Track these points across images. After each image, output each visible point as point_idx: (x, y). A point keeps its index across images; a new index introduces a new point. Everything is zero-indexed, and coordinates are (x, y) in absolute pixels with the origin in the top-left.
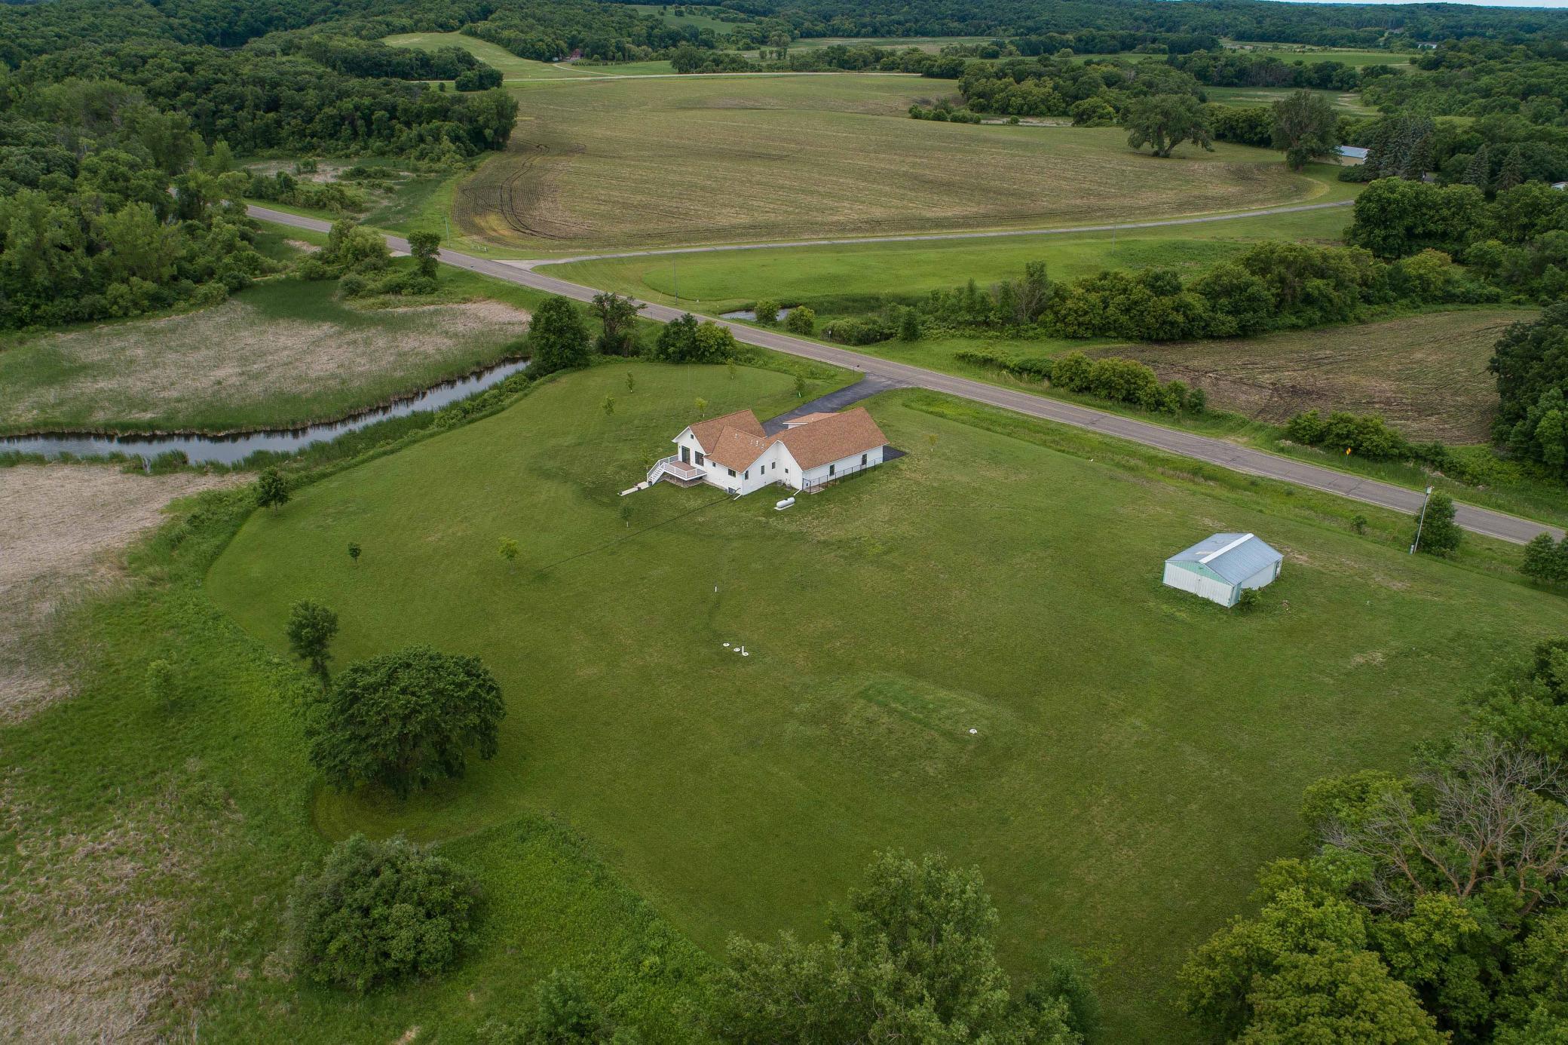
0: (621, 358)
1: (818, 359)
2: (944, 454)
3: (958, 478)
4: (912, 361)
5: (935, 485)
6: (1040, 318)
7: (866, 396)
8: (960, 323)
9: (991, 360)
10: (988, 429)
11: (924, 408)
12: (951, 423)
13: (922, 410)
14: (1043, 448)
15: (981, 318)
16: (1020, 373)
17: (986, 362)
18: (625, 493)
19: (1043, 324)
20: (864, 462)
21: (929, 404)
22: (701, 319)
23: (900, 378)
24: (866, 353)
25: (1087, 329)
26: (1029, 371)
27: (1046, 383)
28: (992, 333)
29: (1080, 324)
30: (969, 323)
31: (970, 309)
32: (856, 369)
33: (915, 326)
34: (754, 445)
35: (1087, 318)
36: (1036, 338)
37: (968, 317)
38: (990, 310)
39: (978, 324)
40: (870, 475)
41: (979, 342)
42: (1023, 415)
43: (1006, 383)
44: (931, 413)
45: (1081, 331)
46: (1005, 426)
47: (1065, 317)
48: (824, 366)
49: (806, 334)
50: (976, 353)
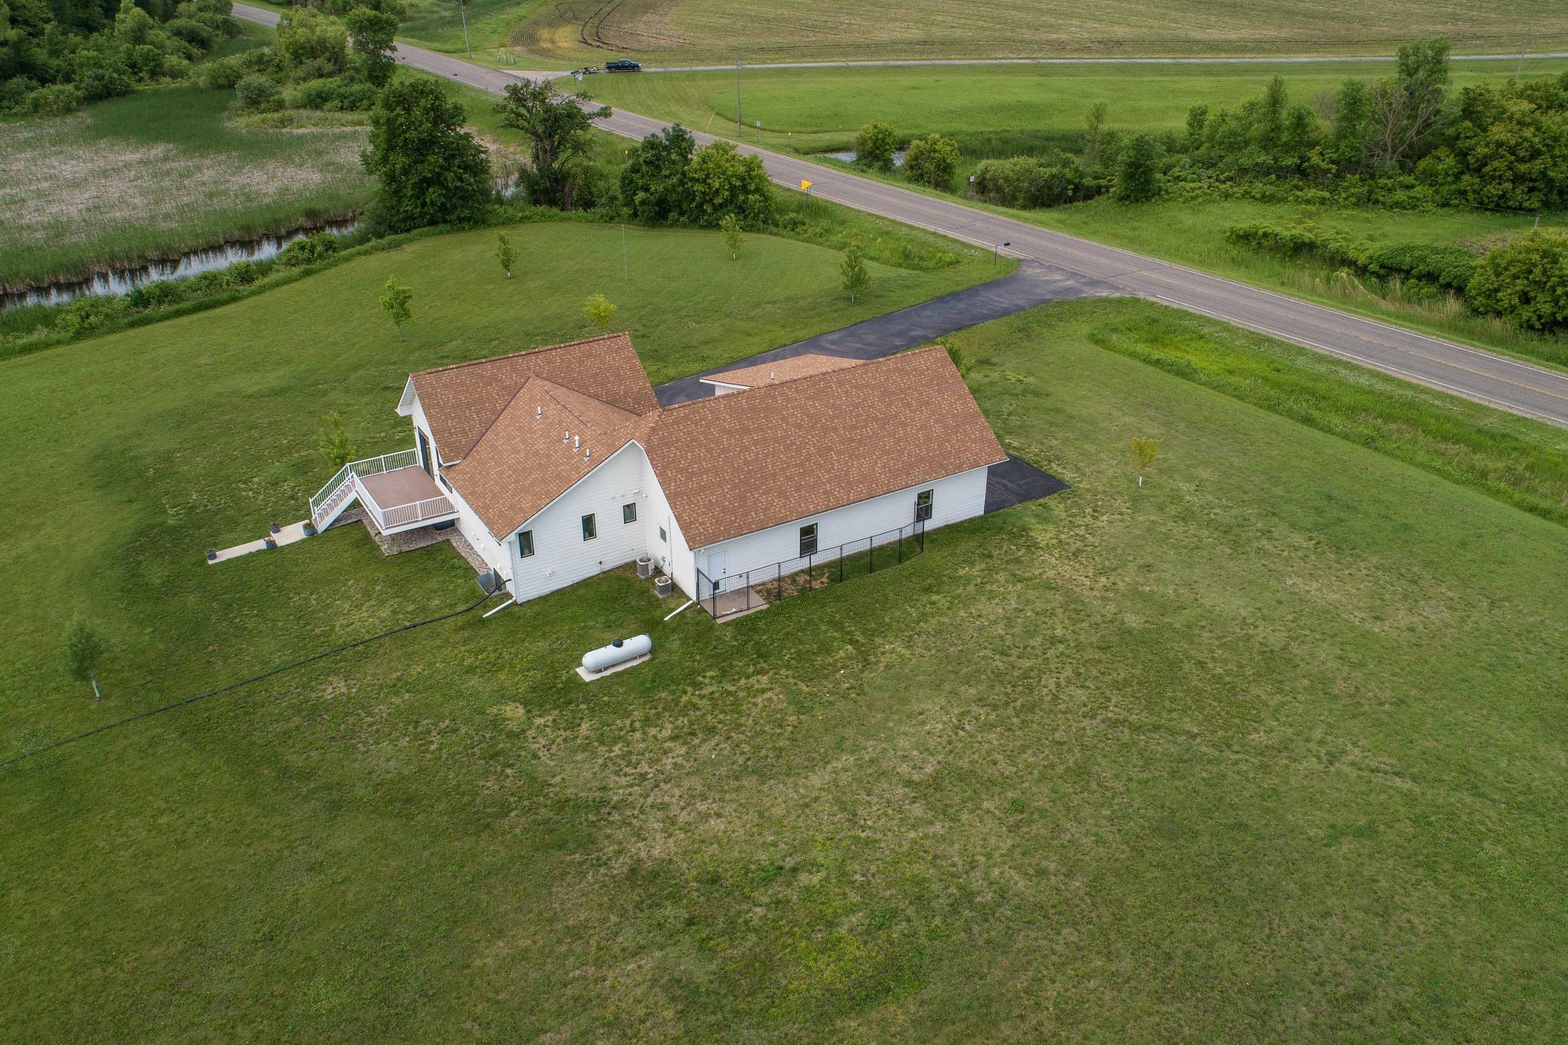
0: (555, 210)
1: (932, 228)
2: (1175, 497)
3: (1213, 598)
4: (1136, 242)
5: (1132, 620)
6: (1422, 164)
7: (1005, 313)
8: (1243, 171)
9: (1311, 246)
10: (1308, 421)
11: (1140, 348)
12: (1204, 391)
13: (1133, 355)
14: (1471, 494)
15: (1290, 161)
16: (1382, 278)
17: (1300, 250)
18: (225, 555)
19: (1430, 178)
20: (924, 509)
21: (1154, 340)
22: (704, 139)
23: (1096, 276)
24: (1041, 223)
25: (1531, 190)
26: (1407, 274)
27: (1453, 305)
28: (1311, 193)
29: (1518, 179)
30: (1263, 171)
31: (1268, 142)
32: (1002, 250)
33: (1148, 171)
34: (570, 447)
35: (1538, 165)
36: (1413, 205)
37: (1263, 158)
38: (1312, 145)
39: (1282, 173)
40: (933, 558)
41: (1281, 209)
42: (1402, 384)
43: (1345, 298)
44: (1157, 363)
45: (1519, 194)
46: (1351, 412)
47: (1484, 162)
48: (940, 243)
49: (937, 186)
50: (1278, 229)
